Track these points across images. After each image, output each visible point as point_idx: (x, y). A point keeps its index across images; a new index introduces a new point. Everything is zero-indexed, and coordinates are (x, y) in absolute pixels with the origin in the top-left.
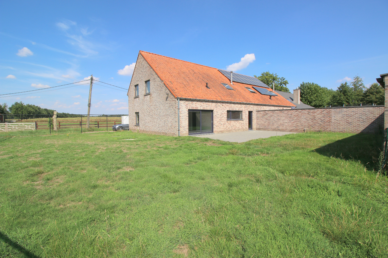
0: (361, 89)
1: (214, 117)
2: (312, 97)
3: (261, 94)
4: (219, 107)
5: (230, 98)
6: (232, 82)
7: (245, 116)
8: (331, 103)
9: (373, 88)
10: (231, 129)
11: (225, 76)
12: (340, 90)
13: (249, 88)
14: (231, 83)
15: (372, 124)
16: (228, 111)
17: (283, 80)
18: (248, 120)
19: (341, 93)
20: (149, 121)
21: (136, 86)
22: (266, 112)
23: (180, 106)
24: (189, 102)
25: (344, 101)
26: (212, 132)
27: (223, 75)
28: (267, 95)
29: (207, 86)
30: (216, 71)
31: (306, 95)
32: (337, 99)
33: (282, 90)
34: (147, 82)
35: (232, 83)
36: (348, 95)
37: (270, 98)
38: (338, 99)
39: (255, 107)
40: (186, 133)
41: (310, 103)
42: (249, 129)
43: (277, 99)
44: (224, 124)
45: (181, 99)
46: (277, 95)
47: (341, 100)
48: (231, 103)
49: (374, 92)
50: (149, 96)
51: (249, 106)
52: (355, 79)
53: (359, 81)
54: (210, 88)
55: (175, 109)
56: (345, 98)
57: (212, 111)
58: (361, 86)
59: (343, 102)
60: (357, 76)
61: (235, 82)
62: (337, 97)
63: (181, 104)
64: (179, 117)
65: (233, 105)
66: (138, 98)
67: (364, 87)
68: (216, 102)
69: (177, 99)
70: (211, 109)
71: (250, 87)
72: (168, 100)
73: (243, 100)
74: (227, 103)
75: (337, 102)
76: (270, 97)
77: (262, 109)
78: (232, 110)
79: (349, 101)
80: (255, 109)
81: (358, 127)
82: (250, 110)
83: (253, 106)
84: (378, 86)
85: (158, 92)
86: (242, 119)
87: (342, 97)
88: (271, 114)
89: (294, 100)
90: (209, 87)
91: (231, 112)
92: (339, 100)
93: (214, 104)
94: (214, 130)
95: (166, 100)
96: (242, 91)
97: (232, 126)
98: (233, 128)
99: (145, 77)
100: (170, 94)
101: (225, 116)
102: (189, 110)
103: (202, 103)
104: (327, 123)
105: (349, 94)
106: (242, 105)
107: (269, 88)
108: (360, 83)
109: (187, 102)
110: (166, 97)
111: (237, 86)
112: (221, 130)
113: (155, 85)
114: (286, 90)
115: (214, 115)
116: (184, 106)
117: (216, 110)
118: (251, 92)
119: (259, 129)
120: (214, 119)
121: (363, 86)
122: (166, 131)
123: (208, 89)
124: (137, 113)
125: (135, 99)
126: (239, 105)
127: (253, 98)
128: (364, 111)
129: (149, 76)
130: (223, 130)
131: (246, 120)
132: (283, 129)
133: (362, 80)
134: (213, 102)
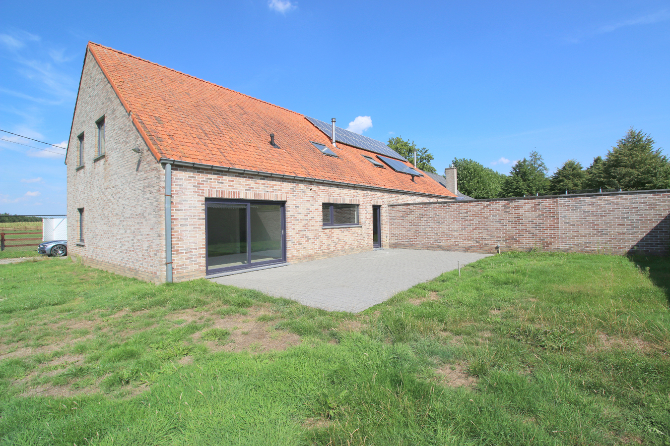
0: (541, 172)
1: (288, 220)
2: (471, 183)
3: (394, 170)
4: (301, 194)
5: (329, 174)
6: (334, 141)
7: (365, 215)
8: (504, 193)
9: (567, 168)
10: (334, 249)
11: (320, 130)
12: (516, 171)
13: (371, 158)
14: (332, 143)
15: (654, 232)
16: (326, 206)
17: (425, 153)
18: (372, 227)
19: (518, 176)
20: (102, 233)
21: (81, 137)
22: (411, 207)
23: (174, 188)
24: (209, 176)
25: (525, 190)
26: (284, 259)
27: (316, 127)
28: (406, 173)
29: (272, 143)
30: (301, 118)
31: (461, 181)
32: (512, 186)
33: (424, 169)
34: (100, 123)
35: (334, 144)
36: (529, 180)
37: (412, 180)
38: (514, 187)
39: (387, 195)
40: (196, 270)
41: (469, 193)
42: (375, 246)
43: (425, 182)
44: (316, 237)
45: (176, 166)
46: (423, 176)
47: (520, 189)
48: (332, 185)
49: (569, 175)
50: (102, 161)
51: (372, 193)
52: (531, 155)
53: (538, 159)
54: (279, 148)
55: (156, 195)
56: (526, 185)
57: (283, 204)
58: (541, 167)
59: (522, 191)
60: (534, 152)
61: (341, 143)
62: (513, 182)
63: (180, 182)
64: (171, 220)
65: (336, 190)
66: (83, 170)
67: (545, 169)
68: (294, 180)
69: (164, 164)
70: (280, 199)
71: (373, 156)
72: (140, 168)
73: (359, 180)
74: (323, 183)
75: (513, 192)
76: (411, 178)
77: (400, 202)
78: (335, 202)
79: (531, 190)
80: (385, 201)
81: (621, 239)
82: (376, 204)
83: (382, 194)
84: (575, 166)
85: (120, 149)
86: (358, 224)
87: (521, 184)
88: (422, 211)
89: (447, 186)
90: (279, 146)
91: (332, 207)
92: (516, 189)
93: (287, 186)
94: (289, 253)
95: (137, 170)
96: (356, 161)
97: (336, 240)
98: (339, 247)
99: (96, 110)
100: (145, 152)
101: (319, 216)
102: (207, 199)
103: (251, 182)
104: (549, 231)
105: (531, 178)
106: (358, 191)
107: (405, 162)
108: (539, 163)
109: (200, 177)
110: (136, 161)
111: (344, 151)
112: (308, 252)
113: (114, 130)
114: (431, 170)
115: (288, 214)
116: (190, 186)
117: (294, 202)
118: (375, 165)
119: (394, 246)
120: (288, 225)
121: (544, 167)
122: (138, 265)
123: (275, 149)
124: (81, 211)
125: (78, 173)
126: (352, 191)
127: (380, 177)
128: (634, 203)
129: (104, 105)
130: (312, 252)
131: (368, 226)
132: (449, 246)
133: (542, 157)
134: (283, 179)
